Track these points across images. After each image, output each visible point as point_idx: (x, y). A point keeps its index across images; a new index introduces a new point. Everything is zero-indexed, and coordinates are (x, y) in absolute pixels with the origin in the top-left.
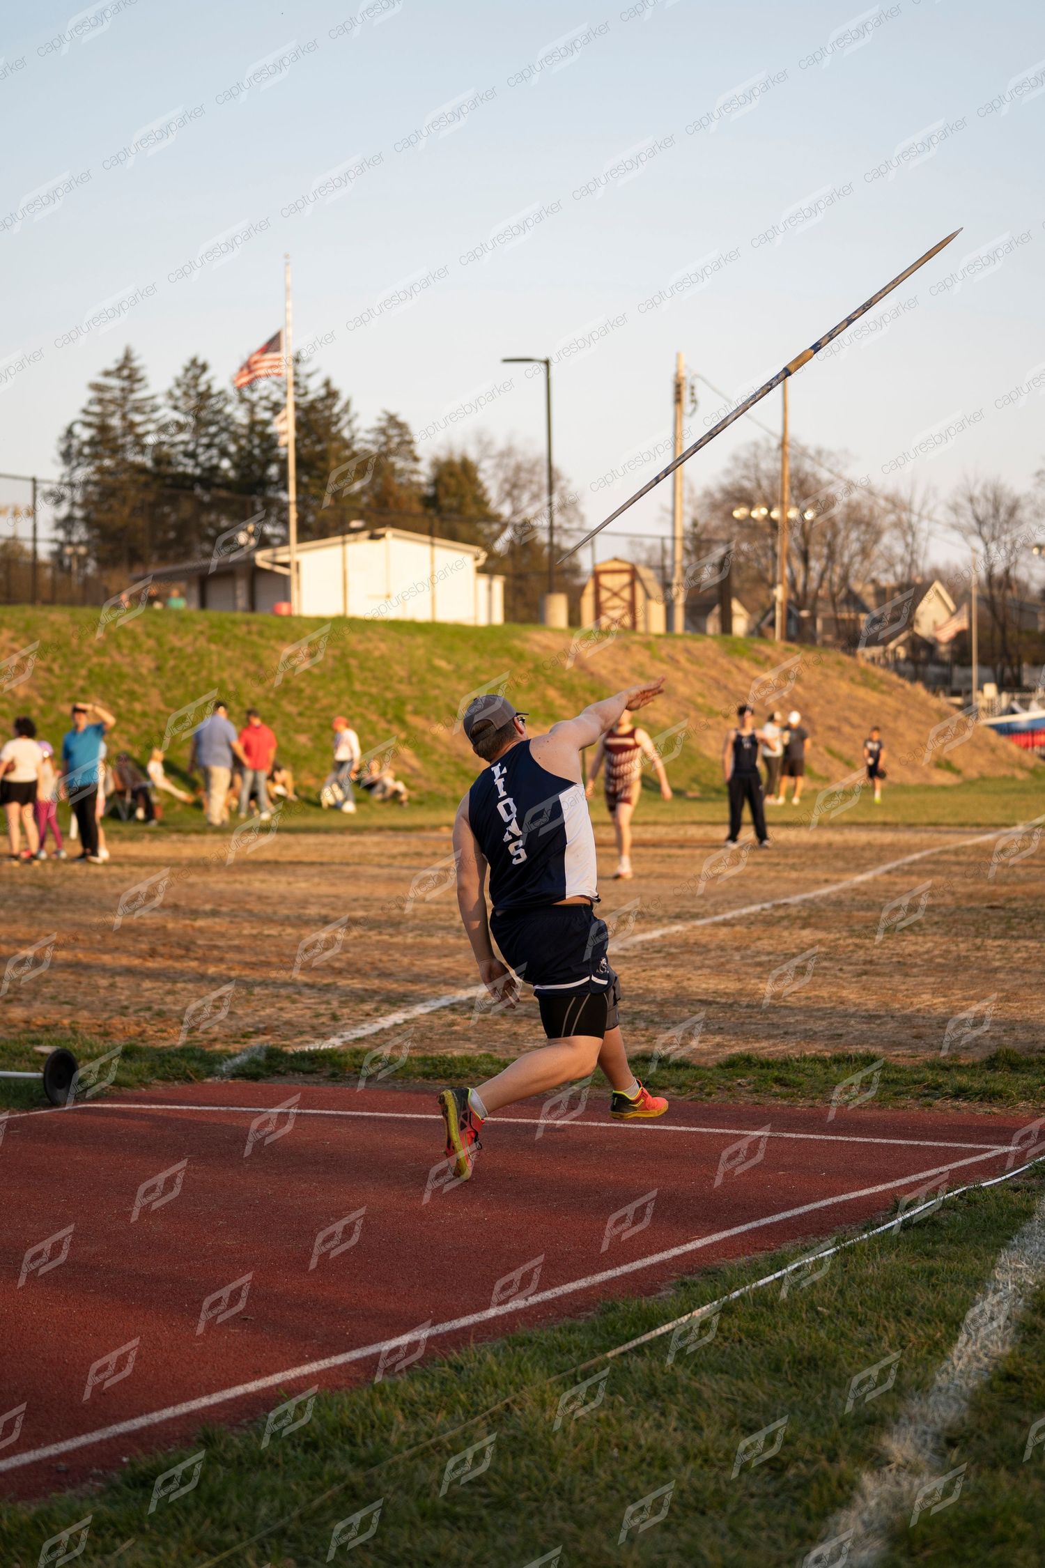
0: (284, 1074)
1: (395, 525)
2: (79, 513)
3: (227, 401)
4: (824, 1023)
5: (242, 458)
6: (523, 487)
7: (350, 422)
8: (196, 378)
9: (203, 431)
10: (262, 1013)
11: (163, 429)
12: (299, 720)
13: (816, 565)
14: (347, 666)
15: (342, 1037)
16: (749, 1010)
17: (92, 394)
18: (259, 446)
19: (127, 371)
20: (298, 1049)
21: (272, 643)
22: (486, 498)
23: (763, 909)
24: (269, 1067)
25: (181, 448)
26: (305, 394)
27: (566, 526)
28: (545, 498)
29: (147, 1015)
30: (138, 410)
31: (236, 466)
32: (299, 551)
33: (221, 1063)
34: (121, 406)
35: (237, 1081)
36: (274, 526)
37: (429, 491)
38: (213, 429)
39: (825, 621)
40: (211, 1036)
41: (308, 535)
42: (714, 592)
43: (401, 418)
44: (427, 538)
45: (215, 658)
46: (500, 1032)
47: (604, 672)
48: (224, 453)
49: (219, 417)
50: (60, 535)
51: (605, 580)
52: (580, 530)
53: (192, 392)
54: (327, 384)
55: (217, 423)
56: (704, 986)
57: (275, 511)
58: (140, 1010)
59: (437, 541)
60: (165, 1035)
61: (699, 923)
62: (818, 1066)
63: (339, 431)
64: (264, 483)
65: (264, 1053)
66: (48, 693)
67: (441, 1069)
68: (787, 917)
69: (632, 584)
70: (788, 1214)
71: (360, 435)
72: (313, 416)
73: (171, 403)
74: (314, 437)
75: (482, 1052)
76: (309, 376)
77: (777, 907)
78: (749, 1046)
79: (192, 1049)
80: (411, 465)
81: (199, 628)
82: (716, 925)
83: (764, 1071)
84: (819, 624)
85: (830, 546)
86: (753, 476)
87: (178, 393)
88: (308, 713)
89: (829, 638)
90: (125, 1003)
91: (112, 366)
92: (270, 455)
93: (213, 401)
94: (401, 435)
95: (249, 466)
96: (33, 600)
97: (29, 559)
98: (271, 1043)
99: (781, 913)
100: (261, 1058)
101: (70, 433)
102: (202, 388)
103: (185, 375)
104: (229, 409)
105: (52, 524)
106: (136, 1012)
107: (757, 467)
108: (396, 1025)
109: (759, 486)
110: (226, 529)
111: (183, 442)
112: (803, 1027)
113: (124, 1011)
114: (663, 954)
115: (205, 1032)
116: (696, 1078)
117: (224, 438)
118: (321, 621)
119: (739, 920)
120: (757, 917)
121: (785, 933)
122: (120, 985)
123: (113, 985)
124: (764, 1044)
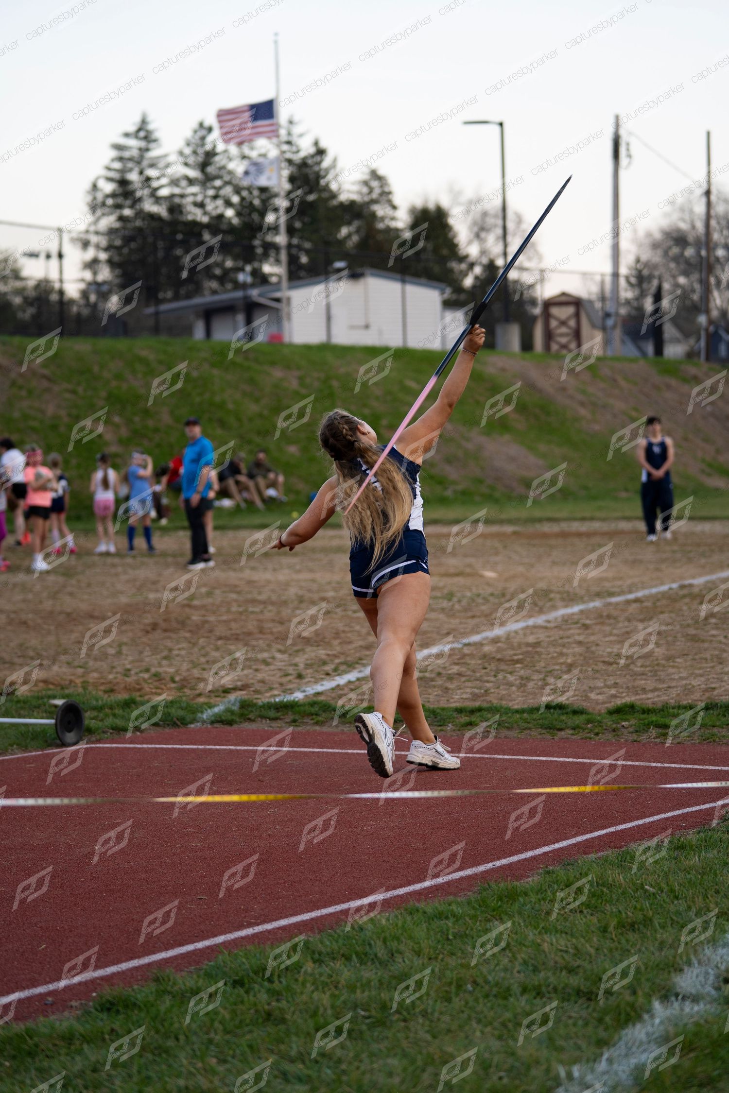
0: (254, 721)
2: (103, 256)
3: (229, 159)
4: (703, 679)
8: (202, 138)
9: (208, 184)
15: (304, 691)
16: (642, 669)
17: (114, 153)
18: (258, 197)
19: (144, 133)
20: (266, 700)
21: (266, 367)
22: (456, 240)
23: (671, 589)
24: (242, 715)
25: (190, 199)
26: (299, 151)
29: (146, 676)
30: (152, 166)
31: (239, 214)
32: (290, 288)
33: (202, 712)
34: (139, 163)
35: (216, 725)
36: (271, 265)
38: (218, 183)
40: (197, 692)
41: (303, 274)
44: (399, 277)
46: (434, 687)
47: (551, 390)
48: (227, 203)
49: (223, 172)
50: (88, 275)
53: (201, 151)
54: (316, 143)
55: (222, 177)
56: (609, 650)
57: (271, 251)
58: (141, 672)
59: (408, 279)
60: (159, 691)
61: (614, 600)
64: (263, 228)
65: (238, 704)
70: (640, 822)
72: (304, 171)
73: (181, 159)
76: (300, 136)
77: (682, 587)
78: (638, 697)
79: (181, 702)
80: (389, 212)
82: (628, 602)
83: (645, 716)
87: (188, 151)
90: (129, 667)
91: (131, 129)
92: (268, 204)
93: (217, 158)
95: (249, 215)
97: (58, 298)
98: (246, 697)
99: (685, 591)
100: (236, 708)
101: (95, 186)
102: (208, 147)
103: (193, 137)
104: (231, 165)
106: (137, 674)
108: (350, 682)
110: (231, 270)
111: (192, 194)
112: (684, 682)
113: (127, 673)
114: (579, 625)
115: (193, 689)
116: (589, 721)
117: (228, 191)
118: (308, 348)
119: (647, 598)
120: (664, 595)
121: (685, 608)
122: (125, 652)
123: (119, 653)
124: (650, 695)
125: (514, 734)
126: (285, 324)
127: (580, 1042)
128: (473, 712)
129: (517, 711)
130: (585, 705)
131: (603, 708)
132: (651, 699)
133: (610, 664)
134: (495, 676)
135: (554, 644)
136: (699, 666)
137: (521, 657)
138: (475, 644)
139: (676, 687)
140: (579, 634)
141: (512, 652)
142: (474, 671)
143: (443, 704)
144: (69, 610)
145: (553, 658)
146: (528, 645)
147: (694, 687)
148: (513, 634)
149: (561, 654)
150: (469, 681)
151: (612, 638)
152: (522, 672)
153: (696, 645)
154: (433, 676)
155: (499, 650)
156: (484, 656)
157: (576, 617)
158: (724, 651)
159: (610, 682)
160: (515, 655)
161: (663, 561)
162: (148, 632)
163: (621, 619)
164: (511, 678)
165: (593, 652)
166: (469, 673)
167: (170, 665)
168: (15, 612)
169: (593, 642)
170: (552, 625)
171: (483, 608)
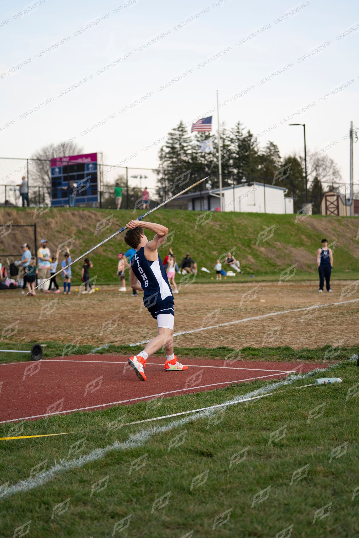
3: (215, 138)
7: (257, 145)
11: (193, 148)
12: (214, 247)
14: (232, 228)
17: (170, 137)
25: (200, 154)
26: (242, 135)
30: (184, 141)
32: (223, 190)
34: (179, 140)
43: (275, 143)
50: (159, 184)
54: (249, 132)
63: (254, 148)
71: (261, 149)
72: (244, 143)
76: (243, 129)
80: (278, 159)
88: (217, 244)
91: (176, 127)
94: (275, 149)
101: (162, 150)
104: (216, 141)
105: (156, 181)
126: (221, 204)
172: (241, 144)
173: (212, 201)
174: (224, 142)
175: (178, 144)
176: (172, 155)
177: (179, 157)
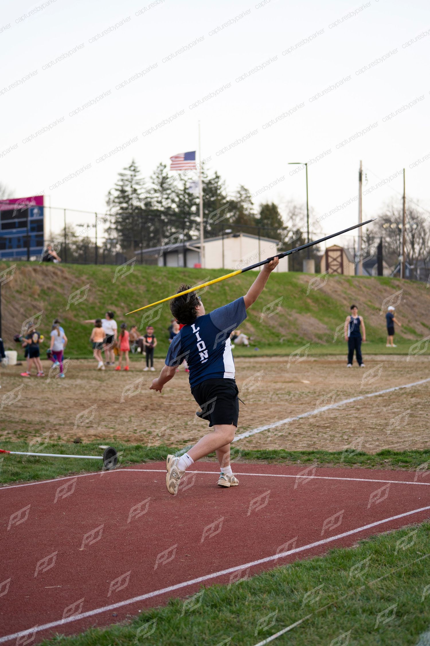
1: (244, 231)
2: (113, 226)
3: (174, 180)
4: (420, 437)
5: (180, 203)
6: (297, 215)
7: (225, 189)
8: (162, 171)
9: (164, 192)
10: (191, 432)
11: (148, 192)
13: (417, 247)
14: (225, 290)
17: (120, 177)
18: (188, 199)
19: (133, 168)
21: (194, 280)
22: (281, 220)
23: (395, 390)
25: (156, 199)
26: (207, 177)
27: (315, 231)
28: (306, 219)
29: (145, 433)
30: (137, 183)
31: (178, 206)
32: (205, 242)
34: (131, 182)
36: (194, 231)
37: (258, 217)
38: (169, 192)
39: (421, 269)
40: (171, 442)
41: (208, 235)
42: (375, 258)
43: (246, 187)
44: (257, 237)
45: (170, 286)
46: (288, 440)
47: (330, 292)
48: (173, 201)
49: (171, 187)
50: (106, 235)
51: (330, 254)
52: (321, 233)
53: (160, 177)
54: (216, 173)
55: (170, 189)
56: (371, 421)
57: (194, 225)
58: (142, 431)
59: (261, 238)
61: (370, 395)
62: (418, 455)
63: (221, 193)
64: (190, 214)
66: (102, 301)
67: (264, 455)
68: (406, 393)
69: (341, 256)
70: (405, 514)
71: (229, 194)
72: (210, 186)
73: (151, 181)
74: (210, 195)
75: (281, 448)
76: (208, 169)
77: (401, 389)
78: (390, 446)
79: (163, 447)
80: (250, 206)
81: (164, 274)
82: (376, 397)
83: (395, 457)
84: (418, 272)
85: (423, 239)
86: (391, 210)
87: (154, 177)
89: (423, 277)
90: (135, 428)
91: (128, 166)
92: (193, 202)
93: (168, 180)
94: (246, 194)
95: (184, 207)
96: (96, 263)
97: (94, 246)
99: (403, 391)
101: (110, 193)
102: (164, 175)
103: (157, 170)
104: (175, 183)
105: (103, 231)
106: (140, 432)
107: (393, 207)
108: (246, 437)
109: (394, 214)
110: (174, 233)
111: (157, 197)
112: (411, 439)
113: (135, 431)
114: (354, 409)
115: (168, 440)
116: (368, 459)
117: (173, 196)
118: (214, 271)
119: (385, 394)
120: (393, 393)
121: (405, 400)
122: (133, 421)
123: (130, 421)
124: (396, 445)
125: (331, 465)
126: (202, 259)
127: (398, 641)
128: (309, 454)
129: (332, 454)
130: (365, 450)
131: (374, 452)
132: (397, 447)
133: (374, 429)
134: (317, 435)
135: (343, 418)
136: (417, 430)
137: (328, 425)
138: (305, 418)
139: (408, 441)
140: (355, 413)
141: (324, 422)
142: (306, 432)
143: (293, 449)
144: (104, 399)
145: (344, 425)
146: (331, 418)
147: (416, 441)
148: (323, 413)
149: (348, 423)
150: (305, 437)
151: (372, 415)
152: (330, 433)
153: (413, 419)
154: (287, 434)
155: (317, 421)
156: (311, 424)
157: (352, 404)
158: (428, 422)
159: (375, 438)
160: (326, 424)
161: (390, 375)
162: (143, 410)
163: (375, 405)
164: (326, 436)
165: (363, 423)
166: (304, 433)
167: (156, 428)
168: (77, 399)
169: (363, 417)
170: (341, 408)
171: (306, 399)
172: (206, 188)
173: (189, 257)
174: (185, 184)
175: (129, 186)
176: (122, 200)
177: (130, 202)
